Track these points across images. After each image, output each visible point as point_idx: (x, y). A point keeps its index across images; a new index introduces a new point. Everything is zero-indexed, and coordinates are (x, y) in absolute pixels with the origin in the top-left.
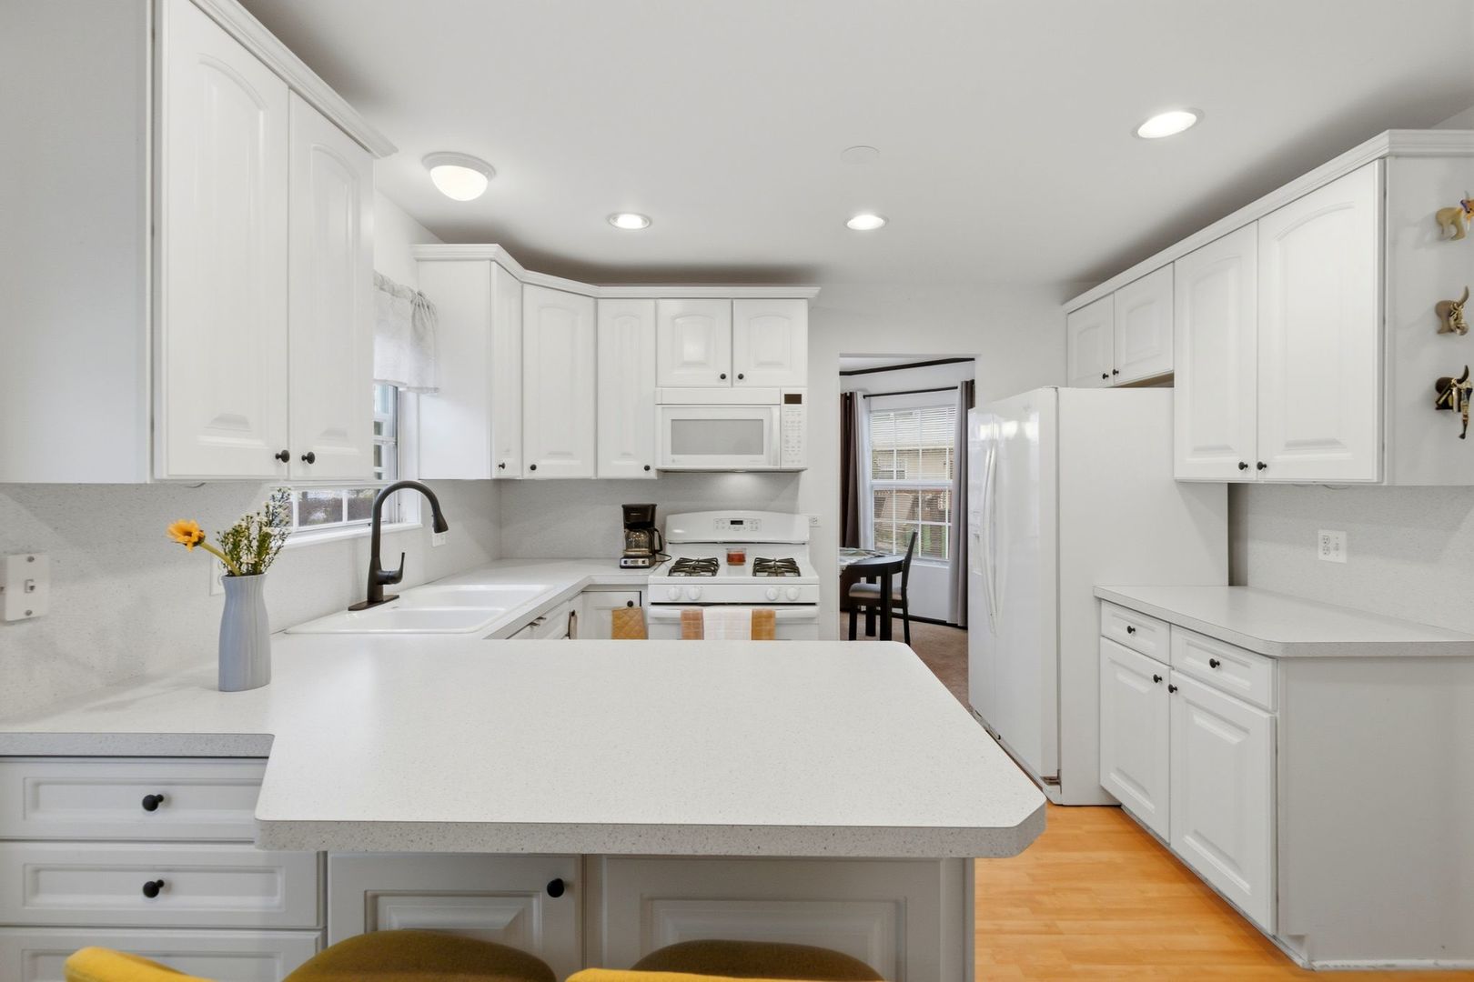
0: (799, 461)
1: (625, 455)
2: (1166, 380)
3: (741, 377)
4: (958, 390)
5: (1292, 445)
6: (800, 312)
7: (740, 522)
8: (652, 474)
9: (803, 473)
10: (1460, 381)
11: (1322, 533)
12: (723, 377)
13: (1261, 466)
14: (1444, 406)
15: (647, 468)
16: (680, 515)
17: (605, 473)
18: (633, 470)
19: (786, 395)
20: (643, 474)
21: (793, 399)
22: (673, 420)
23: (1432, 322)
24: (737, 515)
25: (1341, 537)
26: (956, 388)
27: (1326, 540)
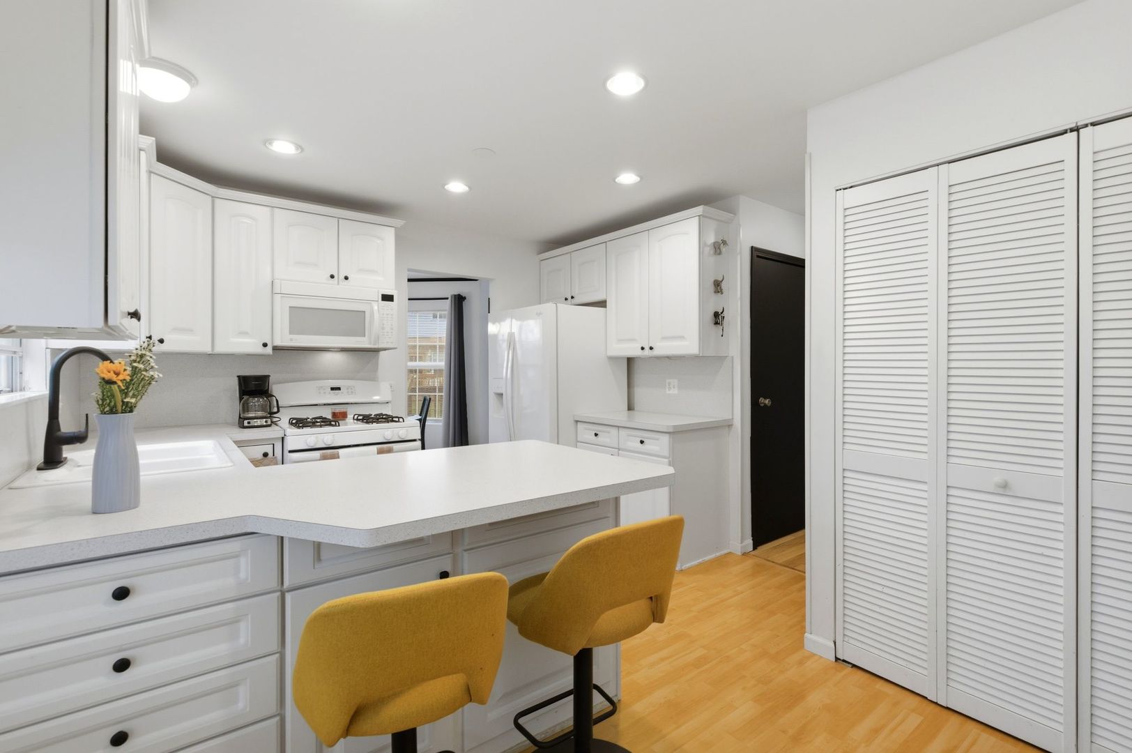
0: (392, 343)
1: (243, 334)
2: (602, 304)
3: (346, 278)
4: (449, 301)
5: (664, 338)
6: (389, 235)
7: (339, 389)
8: (269, 350)
9: (382, 353)
10: (722, 313)
11: (668, 381)
12: (332, 277)
13: (651, 348)
14: (716, 323)
15: (265, 345)
16: (286, 384)
17: (220, 349)
18: (250, 345)
19: (382, 295)
20: (260, 350)
21: (388, 298)
22: (290, 307)
23: (712, 288)
24: (335, 384)
25: (675, 382)
26: (447, 299)
27: (669, 384)
